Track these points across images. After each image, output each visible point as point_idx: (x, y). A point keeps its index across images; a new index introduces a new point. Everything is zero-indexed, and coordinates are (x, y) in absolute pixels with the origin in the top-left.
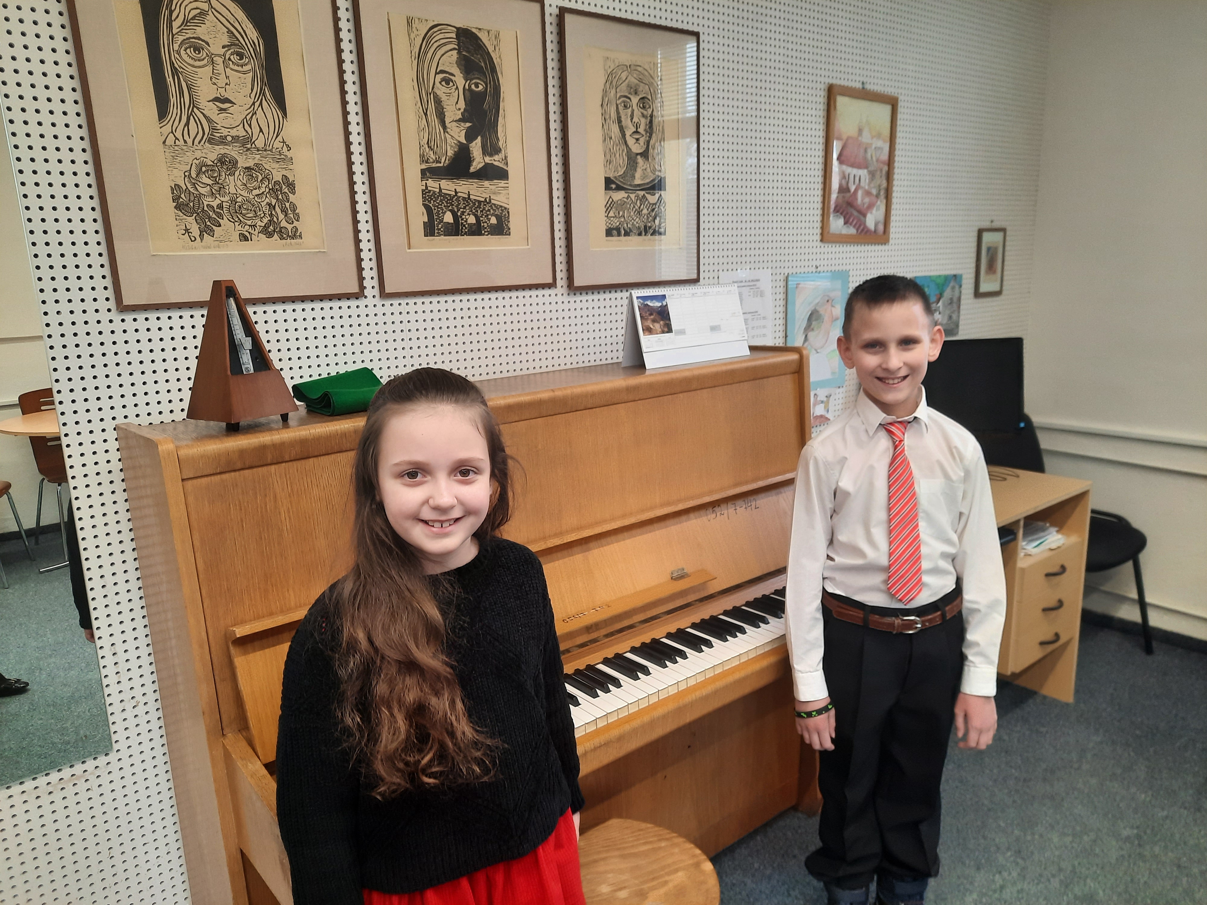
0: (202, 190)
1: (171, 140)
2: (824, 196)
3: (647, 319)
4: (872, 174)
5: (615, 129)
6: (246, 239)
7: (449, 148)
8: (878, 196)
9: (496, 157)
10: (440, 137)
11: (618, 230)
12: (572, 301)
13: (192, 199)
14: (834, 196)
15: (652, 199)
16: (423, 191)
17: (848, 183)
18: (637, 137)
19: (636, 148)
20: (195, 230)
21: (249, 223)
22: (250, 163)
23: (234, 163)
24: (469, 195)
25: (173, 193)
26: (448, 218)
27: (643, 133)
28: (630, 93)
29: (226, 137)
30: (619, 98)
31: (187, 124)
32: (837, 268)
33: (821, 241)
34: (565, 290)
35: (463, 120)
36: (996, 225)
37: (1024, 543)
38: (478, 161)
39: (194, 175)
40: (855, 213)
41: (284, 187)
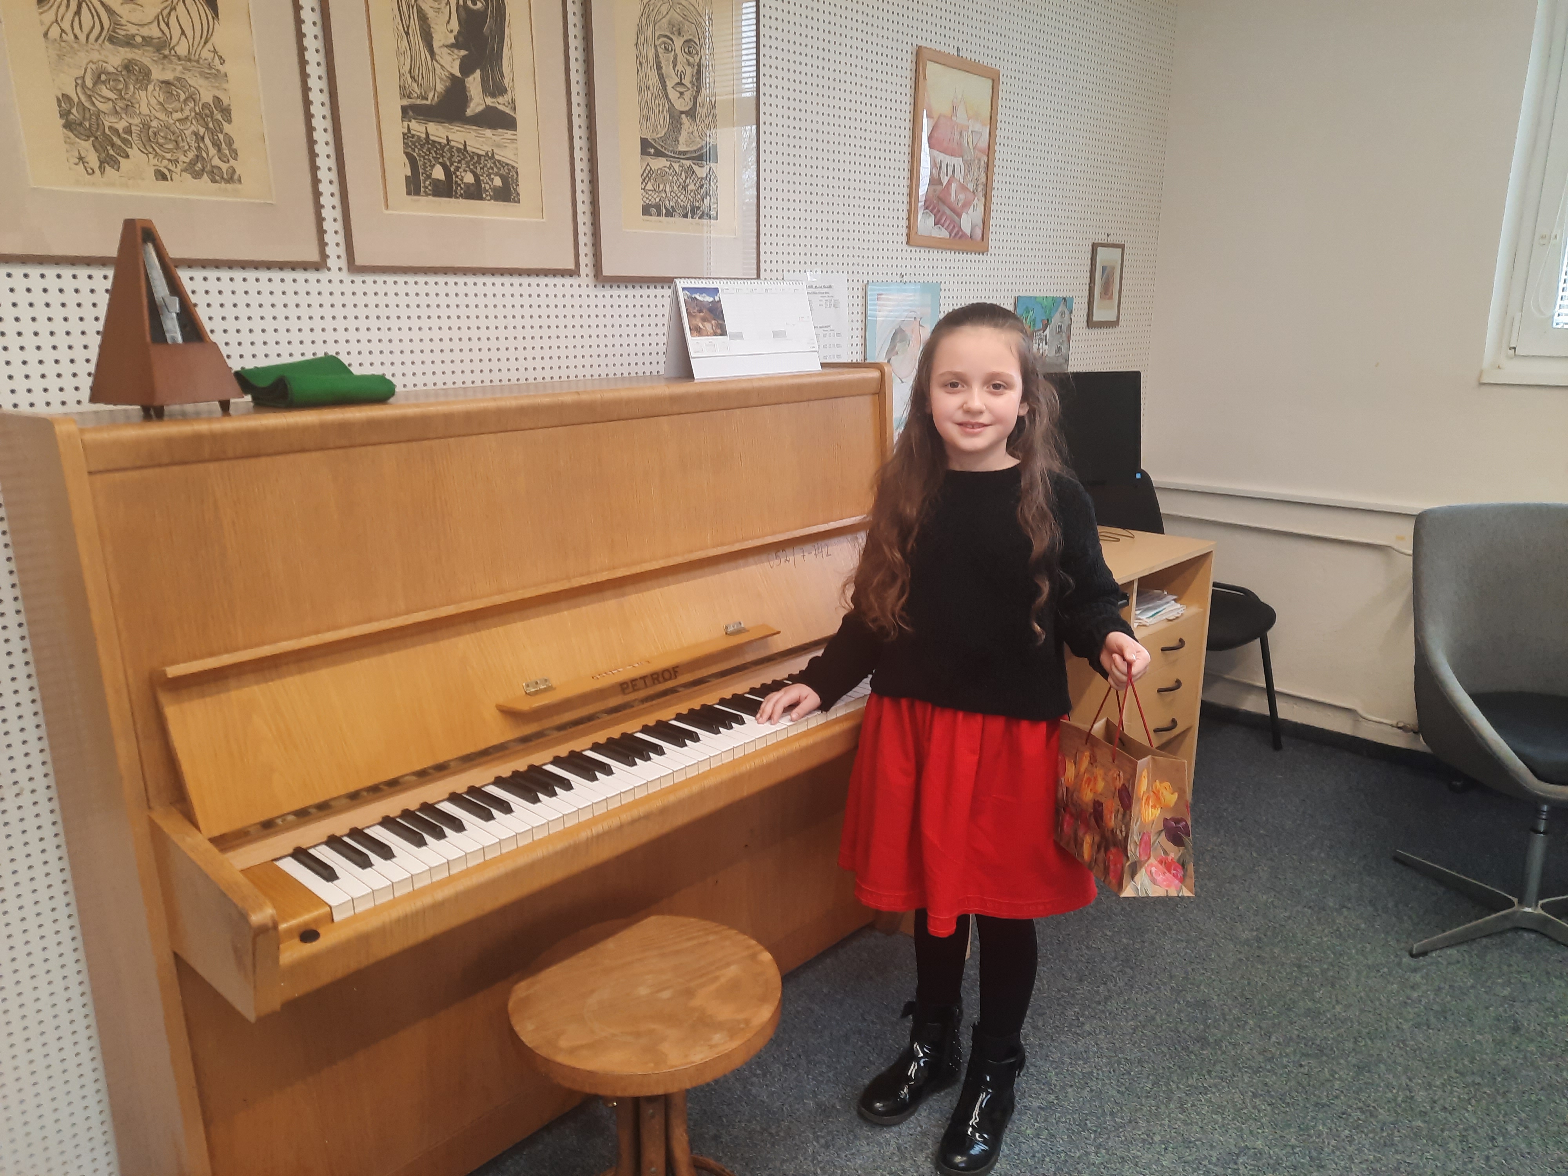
0: (103, 107)
1: (55, 32)
2: (911, 187)
3: (694, 317)
4: (968, 165)
5: (653, 79)
6: (164, 177)
7: (438, 80)
8: (974, 193)
9: (500, 99)
10: (427, 64)
11: (658, 207)
12: (600, 296)
13: (87, 115)
14: (923, 189)
15: (701, 172)
16: (404, 134)
17: (939, 173)
18: (682, 90)
19: (682, 105)
20: (93, 159)
21: (168, 156)
22: (169, 76)
23: (145, 75)
24: (465, 145)
25: (60, 106)
26: (438, 173)
27: (689, 86)
28: (672, 33)
29: (134, 36)
30: (659, 38)
31: (78, 12)
32: (926, 279)
33: (907, 243)
34: (590, 280)
35: (456, 45)
36: (1112, 240)
37: (1138, 612)
38: (477, 101)
39: (89, 83)
40: (948, 212)
41: (215, 112)
